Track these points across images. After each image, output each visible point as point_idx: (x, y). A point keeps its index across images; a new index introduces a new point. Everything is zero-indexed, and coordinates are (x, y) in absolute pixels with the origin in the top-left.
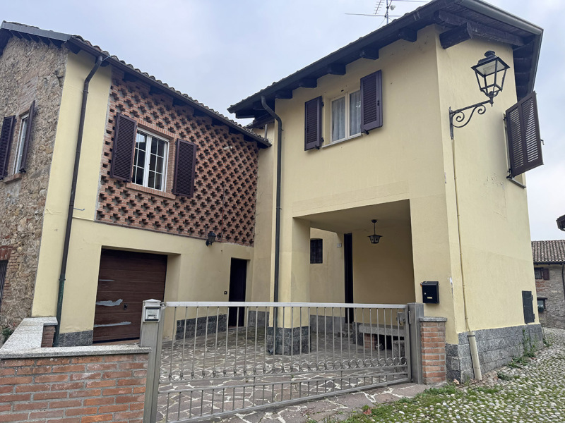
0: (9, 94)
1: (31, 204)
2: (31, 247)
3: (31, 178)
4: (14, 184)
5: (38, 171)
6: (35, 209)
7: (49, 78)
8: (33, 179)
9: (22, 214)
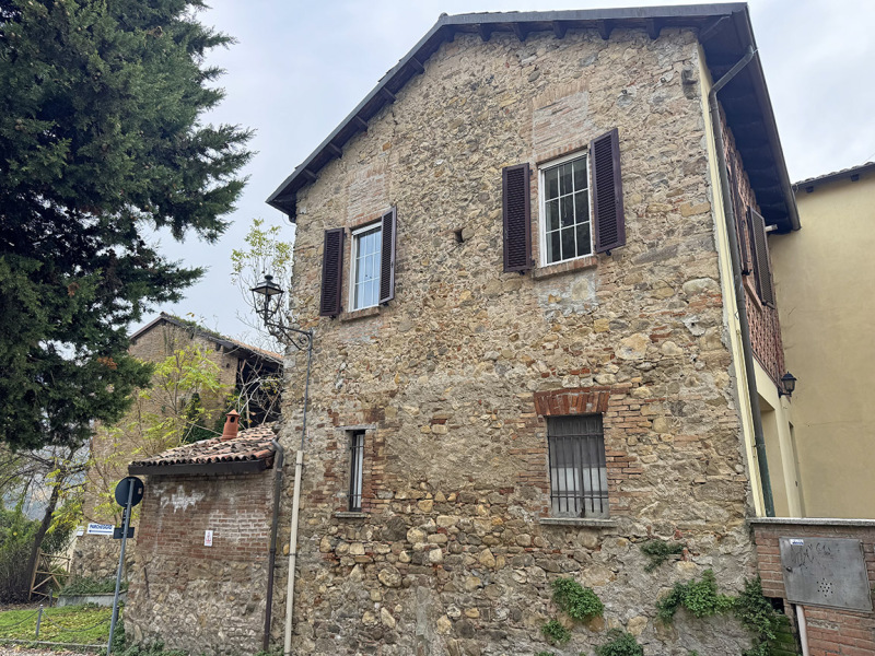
0: (479, 131)
1: (653, 308)
2: (692, 383)
3: (638, 262)
4: (571, 277)
5: (659, 249)
6: (680, 315)
7: (632, 90)
8: (649, 265)
9: (623, 327)
